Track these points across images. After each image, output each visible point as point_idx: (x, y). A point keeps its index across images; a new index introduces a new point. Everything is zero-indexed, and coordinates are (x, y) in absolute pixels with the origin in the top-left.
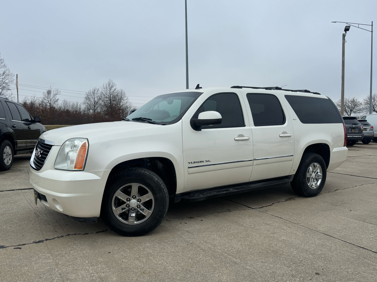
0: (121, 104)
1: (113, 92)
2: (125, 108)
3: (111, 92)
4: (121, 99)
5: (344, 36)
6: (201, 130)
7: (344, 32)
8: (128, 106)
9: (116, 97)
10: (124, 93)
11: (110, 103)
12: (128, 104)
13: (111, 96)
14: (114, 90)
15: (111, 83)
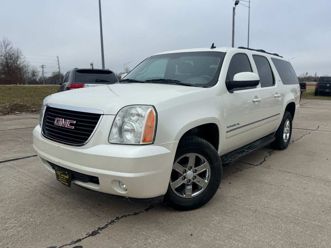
0: (18, 63)
1: (9, 50)
2: (23, 66)
3: (7, 51)
4: (18, 57)
5: (234, 9)
6: (233, 93)
7: (234, 6)
8: (26, 65)
9: (12, 56)
10: (21, 52)
11: (7, 62)
12: (25, 63)
13: (7, 55)
14: (11, 48)
15: (7, 41)
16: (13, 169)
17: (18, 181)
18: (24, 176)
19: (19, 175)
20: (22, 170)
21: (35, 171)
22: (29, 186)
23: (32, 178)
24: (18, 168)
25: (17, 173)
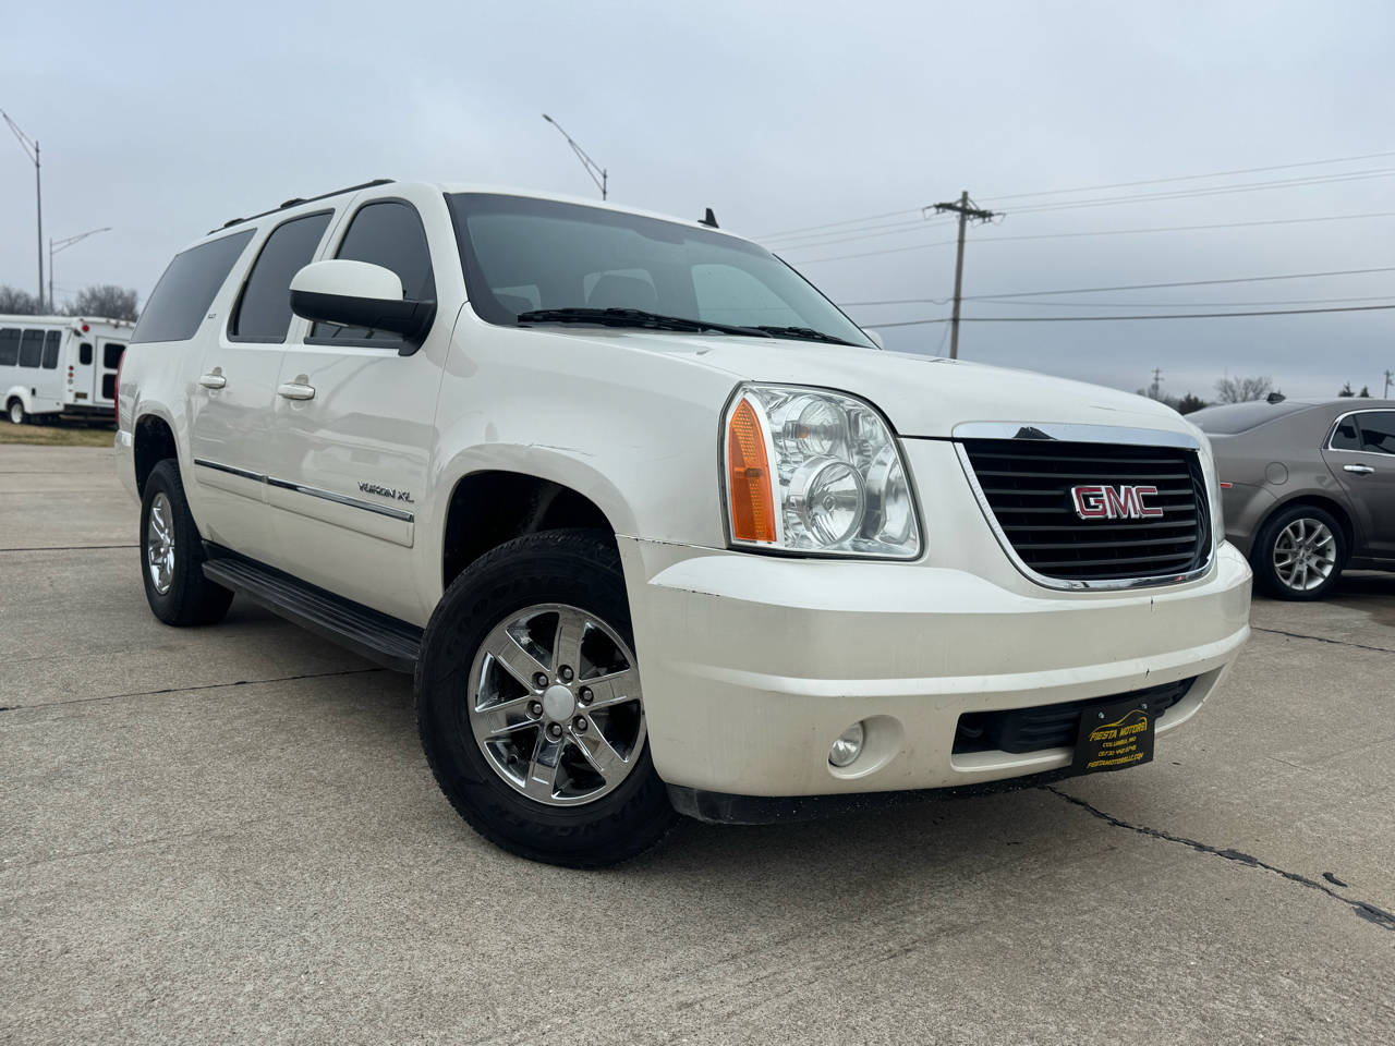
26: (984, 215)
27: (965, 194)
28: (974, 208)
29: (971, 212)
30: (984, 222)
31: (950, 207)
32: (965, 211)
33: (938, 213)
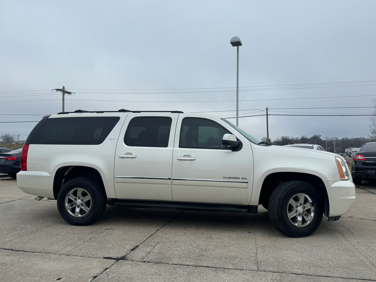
16: (374, 262)
17: (370, 247)
18: (362, 250)
19: (367, 252)
20: (361, 257)
21: (347, 252)
22: (361, 241)
23: (355, 246)
24: (366, 262)
25: (369, 256)
26: (69, 93)
27: (64, 87)
28: (66, 91)
29: (65, 92)
30: (69, 95)
31: (60, 90)
32: (64, 91)
33: (57, 91)
